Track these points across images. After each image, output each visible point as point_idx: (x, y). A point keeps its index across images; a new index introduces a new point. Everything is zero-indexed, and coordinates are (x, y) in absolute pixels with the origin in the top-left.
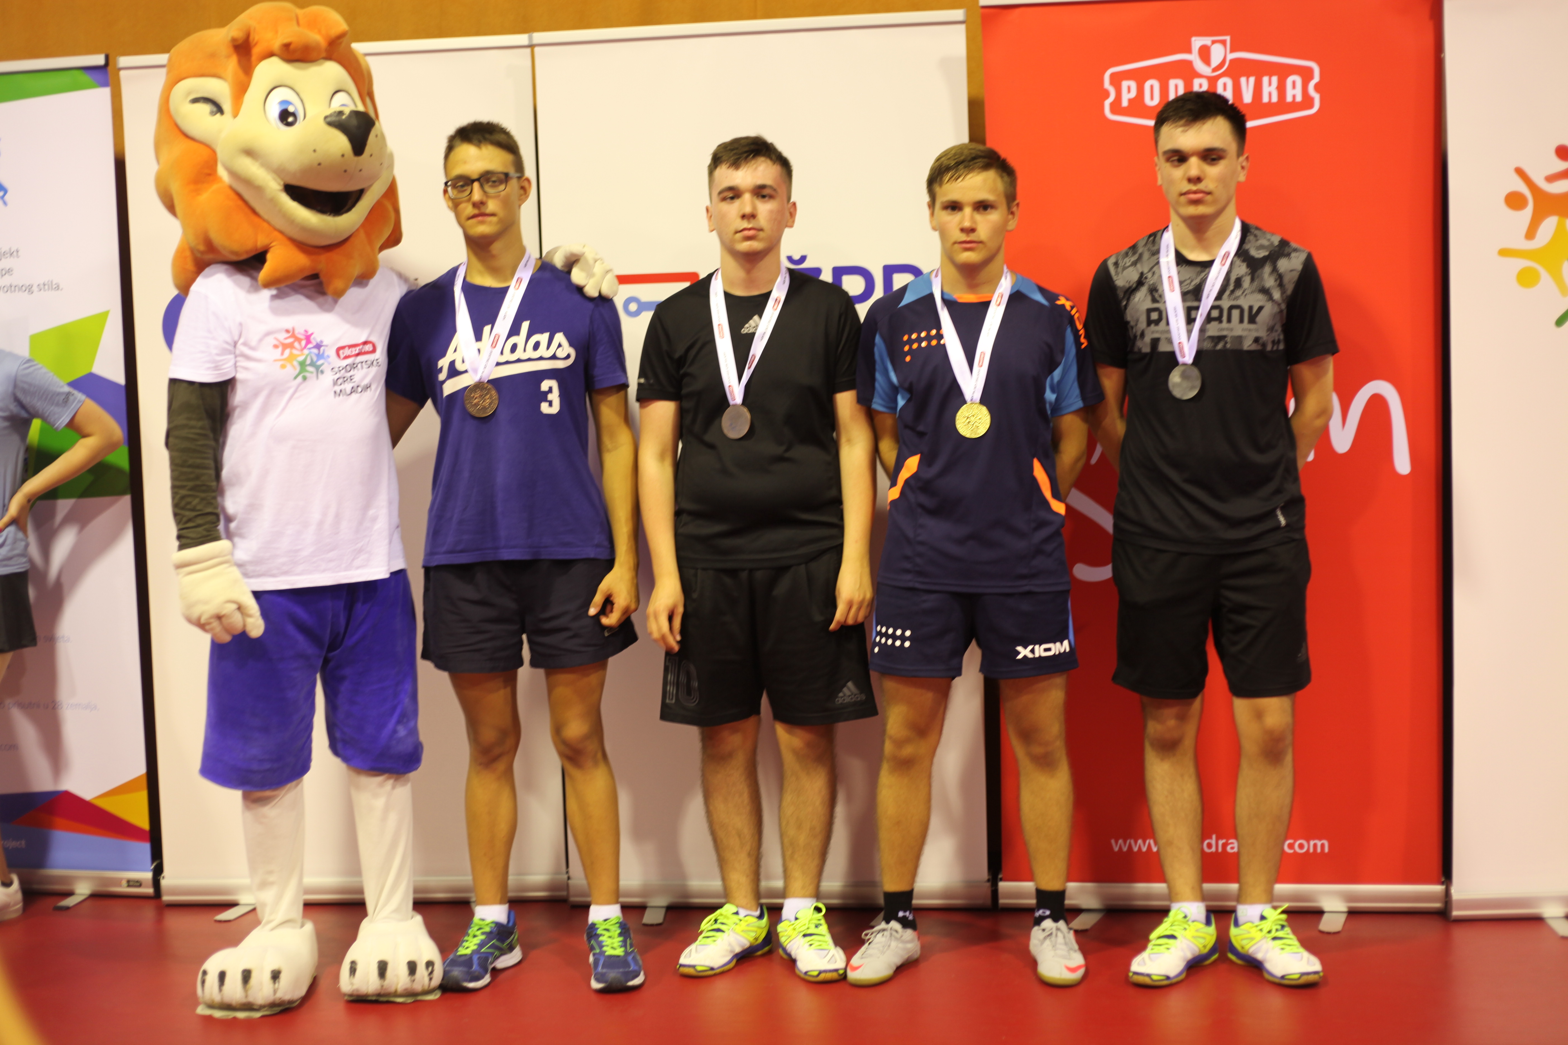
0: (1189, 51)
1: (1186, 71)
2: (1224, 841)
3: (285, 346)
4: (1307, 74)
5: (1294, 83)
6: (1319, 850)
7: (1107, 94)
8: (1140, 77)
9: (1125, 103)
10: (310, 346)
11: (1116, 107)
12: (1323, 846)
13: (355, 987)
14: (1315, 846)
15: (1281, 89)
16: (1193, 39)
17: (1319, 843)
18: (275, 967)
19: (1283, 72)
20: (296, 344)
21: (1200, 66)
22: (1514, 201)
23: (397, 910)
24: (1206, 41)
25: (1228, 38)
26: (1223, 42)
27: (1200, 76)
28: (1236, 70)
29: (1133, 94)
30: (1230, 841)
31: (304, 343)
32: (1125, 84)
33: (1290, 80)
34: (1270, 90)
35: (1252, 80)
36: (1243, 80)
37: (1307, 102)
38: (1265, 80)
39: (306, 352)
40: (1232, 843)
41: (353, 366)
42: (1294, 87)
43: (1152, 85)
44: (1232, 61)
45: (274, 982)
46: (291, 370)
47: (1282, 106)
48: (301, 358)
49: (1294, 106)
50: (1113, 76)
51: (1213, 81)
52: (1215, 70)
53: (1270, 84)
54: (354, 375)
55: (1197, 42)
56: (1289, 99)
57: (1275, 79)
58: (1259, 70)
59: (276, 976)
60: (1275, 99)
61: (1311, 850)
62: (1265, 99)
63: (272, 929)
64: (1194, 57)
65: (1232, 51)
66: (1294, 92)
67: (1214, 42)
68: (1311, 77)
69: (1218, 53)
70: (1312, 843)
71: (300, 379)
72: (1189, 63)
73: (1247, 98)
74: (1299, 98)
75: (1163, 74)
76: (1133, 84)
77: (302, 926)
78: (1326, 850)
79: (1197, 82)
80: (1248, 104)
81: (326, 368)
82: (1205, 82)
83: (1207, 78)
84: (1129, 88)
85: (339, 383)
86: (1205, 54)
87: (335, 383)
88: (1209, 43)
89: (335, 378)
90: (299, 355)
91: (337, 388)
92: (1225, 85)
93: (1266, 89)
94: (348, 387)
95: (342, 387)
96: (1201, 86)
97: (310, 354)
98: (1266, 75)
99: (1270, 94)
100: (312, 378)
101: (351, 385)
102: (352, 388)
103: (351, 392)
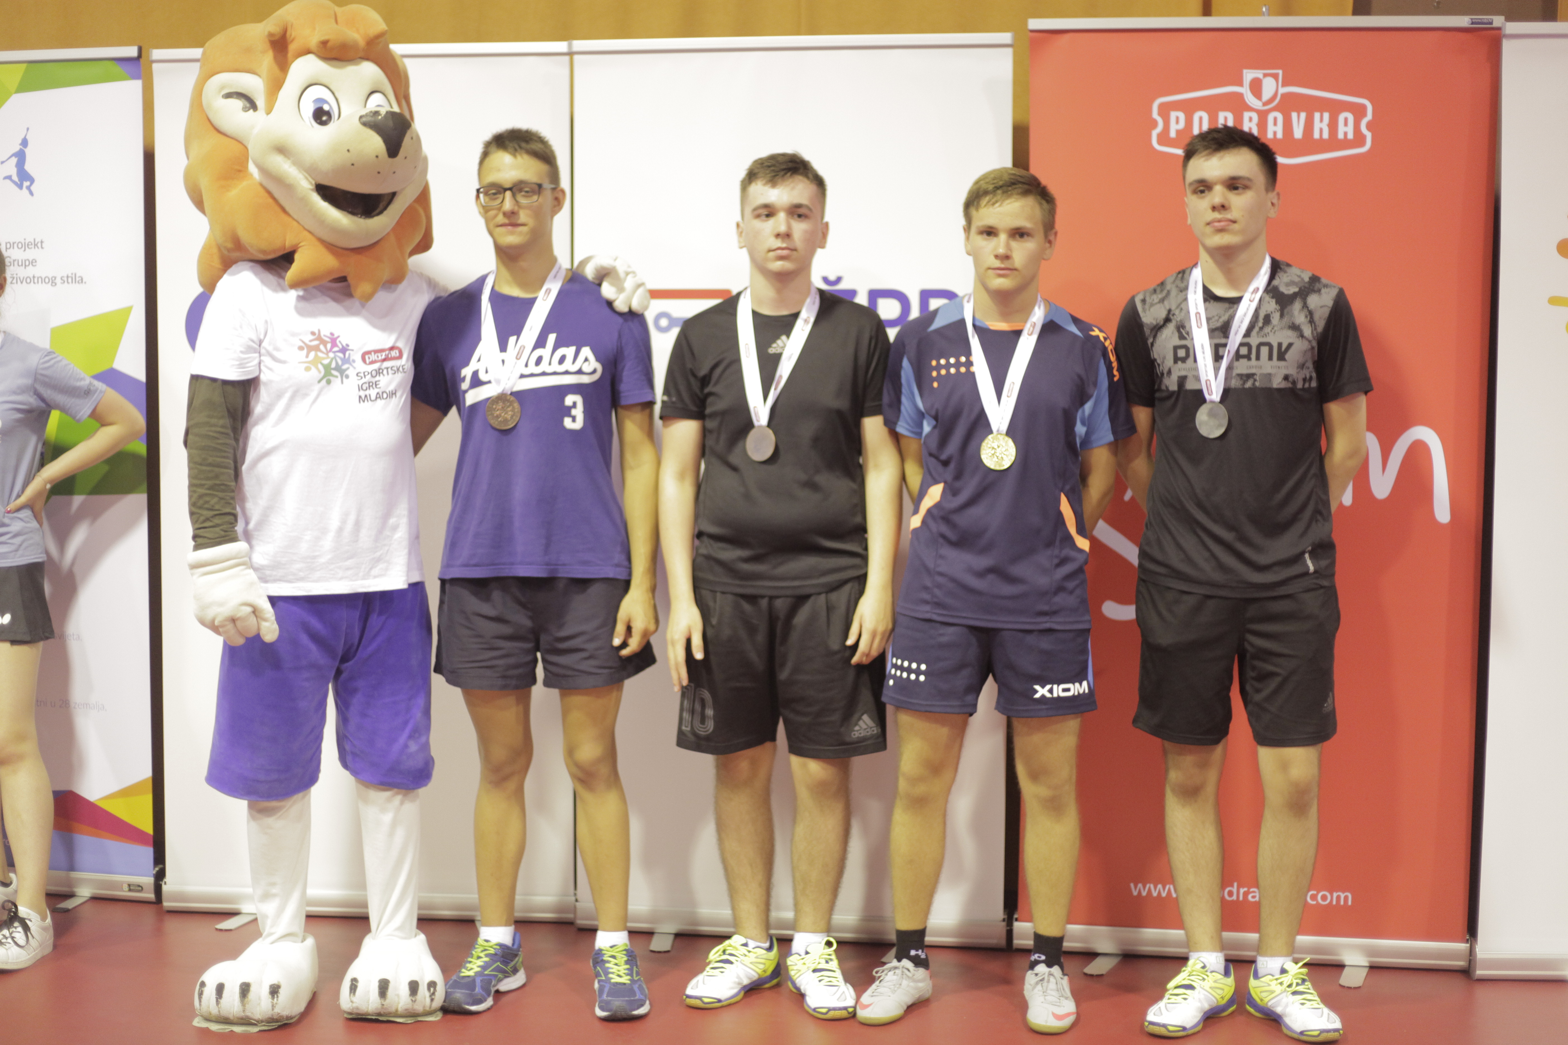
0: (1241, 84)
1: (1237, 104)
2: (1246, 889)
3: (310, 349)
4: (1358, 112)
5: (1346, 120)
6: (1342, 903)
7: (1155, 124)
8: (1189, 108)
9: (1173, 134)
10: (336, 349)
11: (1164, 138)
12: (1346, 898)
13: (355, 1005)
14: (1338, 898)
15: (1333, 126)
16: (1245, 71)
17: (1342, 896)
18: (274, 981)
19: (1335, 108)
20: (322, 347)
21: (1251, 99)
23: (400, 928)
24: (1258, 74)
25: (1280, 72)
26: (1275, 76)
27: (1250, 109)
28: (1287, 105)
29: (1182, 125)
30: (1252, 890)
31: (329, 346)
32: (1173, 115)
33: (1342, 117)
34: (1321, 126)
35: (1303, 115)
36: (1294, 115)
37: (1359, 140)
38: (1317, 115)
39: (331, 355)
40: (1254, 892)
41: (379, 372)
42: (1346, 124)
43: (1203, 114)
44: (1283, 95)
45: (273, 998)
46: (315, 373)
47: (1334, 143)
48: (326, 362)
49: (1346, 144)
50: (1161, 106)
51: (1263, 116)
52: (1265, 104)
53: (1321, 120)
54: (379, 381)
55: (1249, 75)
56: (1341, 136)
57: (1326, 116)
58: (1311, 106)
59: (274, 990)
60: (1326, 135)
61: (1334, 902)
62: (1316, 135)
63: (272, 943)
64: (1245, 90)
65: (1284, 85)
66: (1346, 129)
67: (1265, 75)
68: (1364, 115)
69: (1269, 87)
70: (1335, 895)
71: (324, 381)
72: (1240, 96)
73: (1298, 133)
74: (1350, 136)
75: (1212, 106)
76: (1181, 115)
77: (303, 940)
78: (1350, 903)
79: (1247, 115)
80: (1299, 140)
81: (351, 372)
82: (1255, 116)
83: (1258, 112)
84: (1177, 118)
85: (364, 388)
86: (1256, 87)
87: (360, 388)
88: (1260, 76)
89: (361, 383)
90: (324, 359)
91: (362, 393)
92: (1275, 119)
93: (1317, 125)
94: (373, 393)
95: (367, 392)
96: (1251, 119)
97: (335, 358)
98: (1317, 111)
99: (1321, 130)
100: (336, 382)
101: (376, 391)
102: (378, 393)
103: (376, 398)
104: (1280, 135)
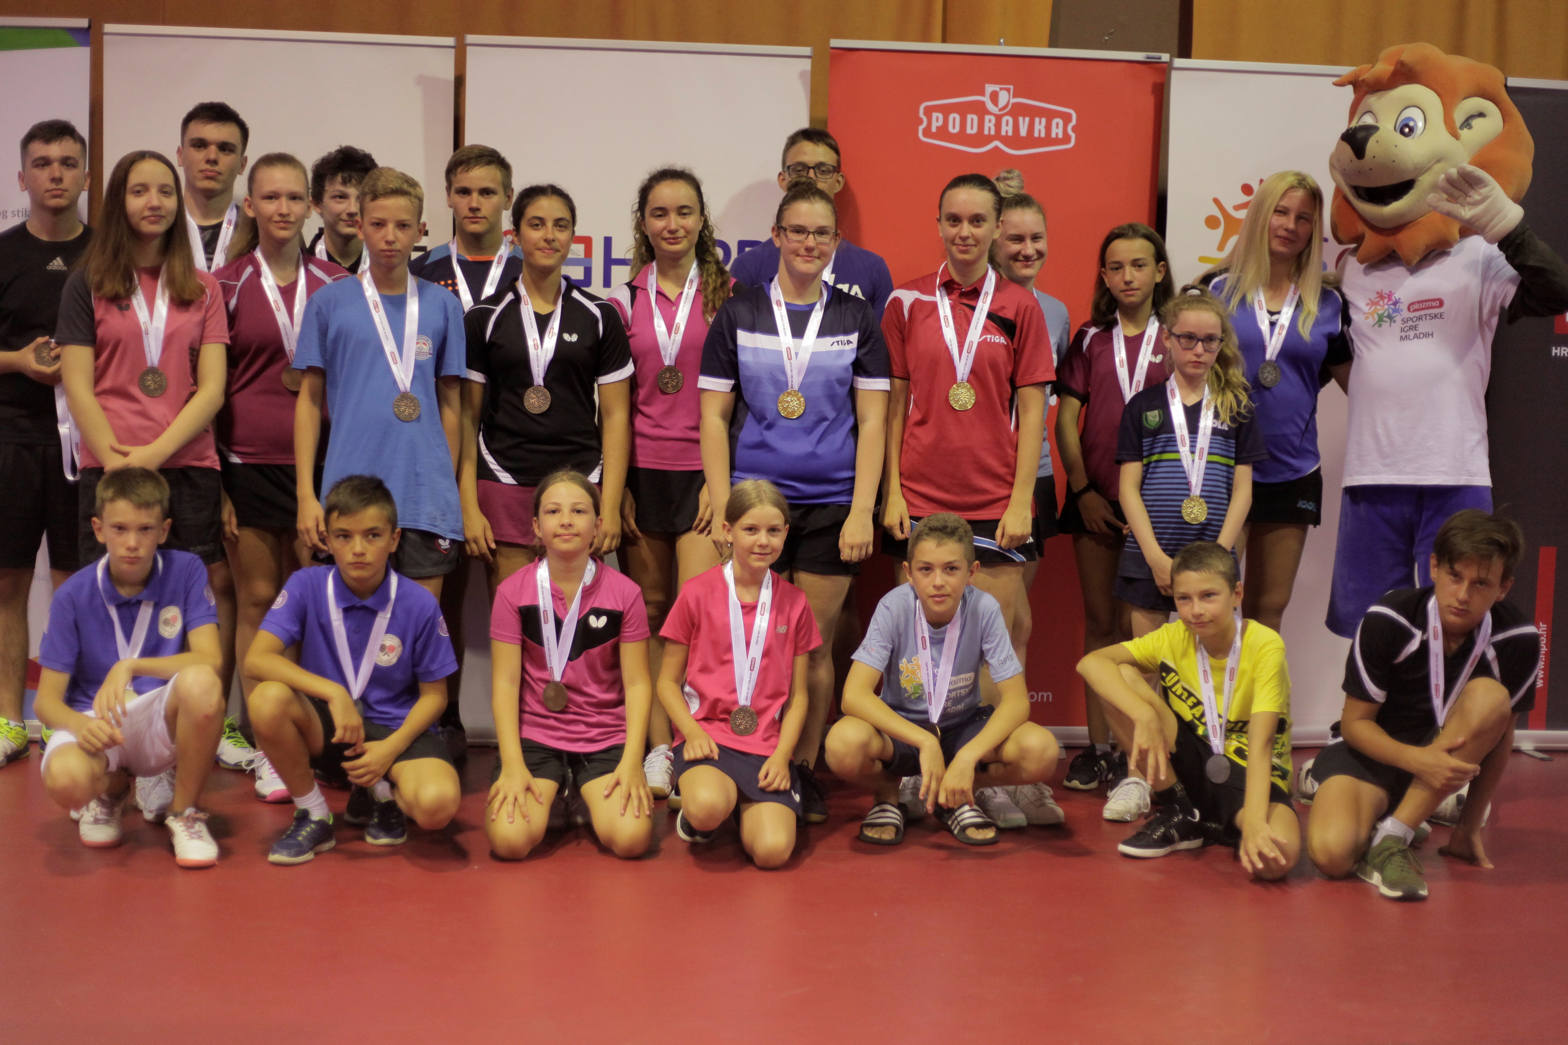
0: (983, 94)
1: (980, 110)
3: (1373, 304)
4: (1067, 118)
5: (1057, 124)
6: (1045, 700)
7: (920, 122)
8: (946, 110)
9: (934, 129)
10: (1390, 302)
11: (927, 132)
12: (1048, 696)
14: (1043, 696)
15: (1048, 128)
16: (987, 85)
17: (1045, 695)
19: (1050, 115)
20: (1381, 302)
21: (990, 106)
22: (1212, 222)
24: (996, 88)
25: (1012, 87)
26: (1008, 90)
27: (990, 113)
28: (1016, 111)
29: (940, 123)
31: (1386, 301)
32: (935, 115)
33: (1054, 122)
34: (1040, 127)
35: (1027, 119)
36: (1021, 119)
37: (1066, 139)
38: (1037, 120)
39: (1386, 307)
41: (1419, 318)
42: (1057, 127)
43: (954, 117)
44: (1014, 105)
46: (1371, 321)
47: (1048, 140)
48: (1380, 312)
49: (1057, 142)
50: (926, 108)
51: (999, 118)
52: (1000, 110)
53: (1040, 123)
54: (1419, 326)
55: (989, 88)
56: (1053, 135)
57: (1044, 120)
58: (1032, 113)
60: (1043, 135)
61: (1040, 700)
62: (1036, 134)
64: (986, 99)
65: (1014, 97)
66: (1057, 131)
67: (1001, 89)
68: (1070, 121)
69: (1004, 98)
70: (1040, 694)
71: (1377, 325)
72: (983, 103)
73: (1023, 132)
74: (1060, 136)
75: (963, 110)
76: (940, 116)
78: (1050, 700)
79: (987, 117)
80: (1023, 137)
81: (1398, 319)
82: (993, 118)
83: (995, 115)
84: (937, 118)
85: (1406, 330)
86: (994, 97)
87: (1402, 330)
88: (998, 89)
89: (1403, 326)
90: (1380, 310)
91: (1404, 334)
92: (1007, 121)
93: (1037, 127)
94: (1412, 334)
95: (1407, 334)
96: (990, 121)
97: (1388, 309)
98: (1037, 117)
99: (1040, 131)
100: (1385, 325)
101: (1415, 332)
102: (1416, 334)
103: (1414, 337)
104: (1010, 133)
